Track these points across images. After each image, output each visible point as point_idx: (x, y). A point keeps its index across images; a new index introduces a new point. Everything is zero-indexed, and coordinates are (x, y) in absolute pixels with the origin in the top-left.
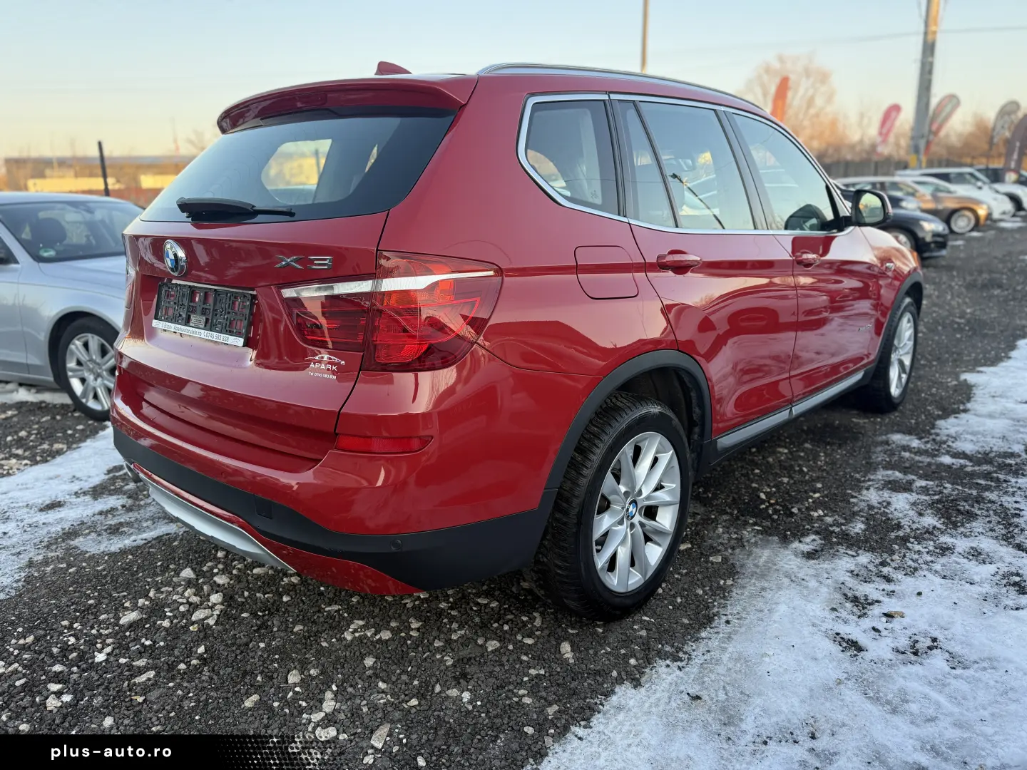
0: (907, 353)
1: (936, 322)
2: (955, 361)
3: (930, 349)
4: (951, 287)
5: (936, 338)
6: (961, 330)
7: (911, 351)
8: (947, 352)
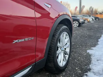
0: (68, 47)
1: (82, 36)
2: (86, 45)
3: (80, 42)
4: (85, 30)
5: (81, 39)
6: (86, 37)
7: (69, 46)
8: (84, 43)
